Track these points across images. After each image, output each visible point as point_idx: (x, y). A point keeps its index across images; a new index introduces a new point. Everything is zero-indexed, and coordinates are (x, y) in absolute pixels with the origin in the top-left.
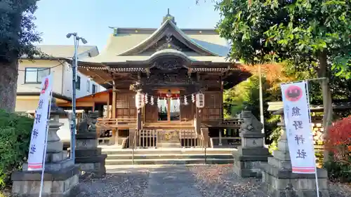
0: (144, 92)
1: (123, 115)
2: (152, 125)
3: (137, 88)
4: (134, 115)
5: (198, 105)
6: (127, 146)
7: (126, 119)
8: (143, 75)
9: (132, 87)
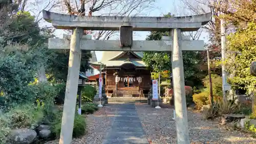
0: (119, 76)
1: (110, 85)
2: (122, 89)
3: (116, 75)
4: (115, 84)
5: (139, 81)
6: (112, 96)
7: (111, 86)
8: (119, 70)
9: (114, 74)
